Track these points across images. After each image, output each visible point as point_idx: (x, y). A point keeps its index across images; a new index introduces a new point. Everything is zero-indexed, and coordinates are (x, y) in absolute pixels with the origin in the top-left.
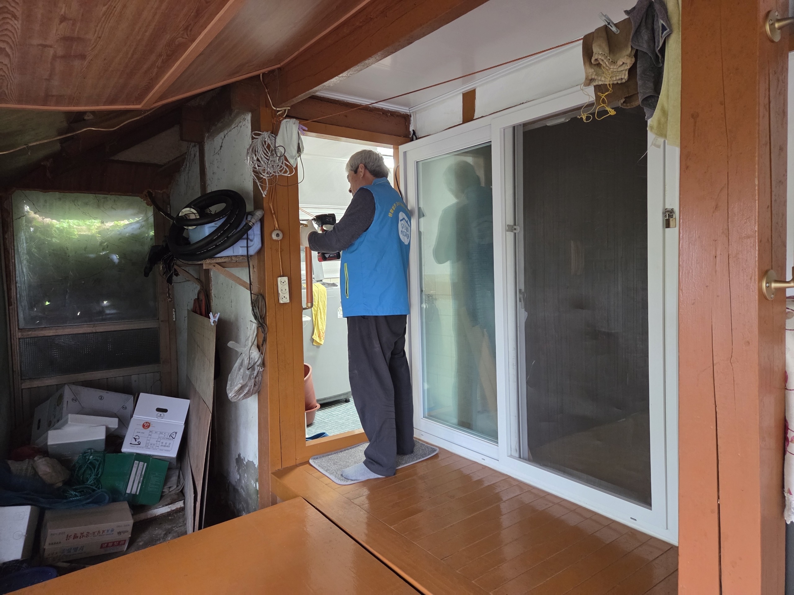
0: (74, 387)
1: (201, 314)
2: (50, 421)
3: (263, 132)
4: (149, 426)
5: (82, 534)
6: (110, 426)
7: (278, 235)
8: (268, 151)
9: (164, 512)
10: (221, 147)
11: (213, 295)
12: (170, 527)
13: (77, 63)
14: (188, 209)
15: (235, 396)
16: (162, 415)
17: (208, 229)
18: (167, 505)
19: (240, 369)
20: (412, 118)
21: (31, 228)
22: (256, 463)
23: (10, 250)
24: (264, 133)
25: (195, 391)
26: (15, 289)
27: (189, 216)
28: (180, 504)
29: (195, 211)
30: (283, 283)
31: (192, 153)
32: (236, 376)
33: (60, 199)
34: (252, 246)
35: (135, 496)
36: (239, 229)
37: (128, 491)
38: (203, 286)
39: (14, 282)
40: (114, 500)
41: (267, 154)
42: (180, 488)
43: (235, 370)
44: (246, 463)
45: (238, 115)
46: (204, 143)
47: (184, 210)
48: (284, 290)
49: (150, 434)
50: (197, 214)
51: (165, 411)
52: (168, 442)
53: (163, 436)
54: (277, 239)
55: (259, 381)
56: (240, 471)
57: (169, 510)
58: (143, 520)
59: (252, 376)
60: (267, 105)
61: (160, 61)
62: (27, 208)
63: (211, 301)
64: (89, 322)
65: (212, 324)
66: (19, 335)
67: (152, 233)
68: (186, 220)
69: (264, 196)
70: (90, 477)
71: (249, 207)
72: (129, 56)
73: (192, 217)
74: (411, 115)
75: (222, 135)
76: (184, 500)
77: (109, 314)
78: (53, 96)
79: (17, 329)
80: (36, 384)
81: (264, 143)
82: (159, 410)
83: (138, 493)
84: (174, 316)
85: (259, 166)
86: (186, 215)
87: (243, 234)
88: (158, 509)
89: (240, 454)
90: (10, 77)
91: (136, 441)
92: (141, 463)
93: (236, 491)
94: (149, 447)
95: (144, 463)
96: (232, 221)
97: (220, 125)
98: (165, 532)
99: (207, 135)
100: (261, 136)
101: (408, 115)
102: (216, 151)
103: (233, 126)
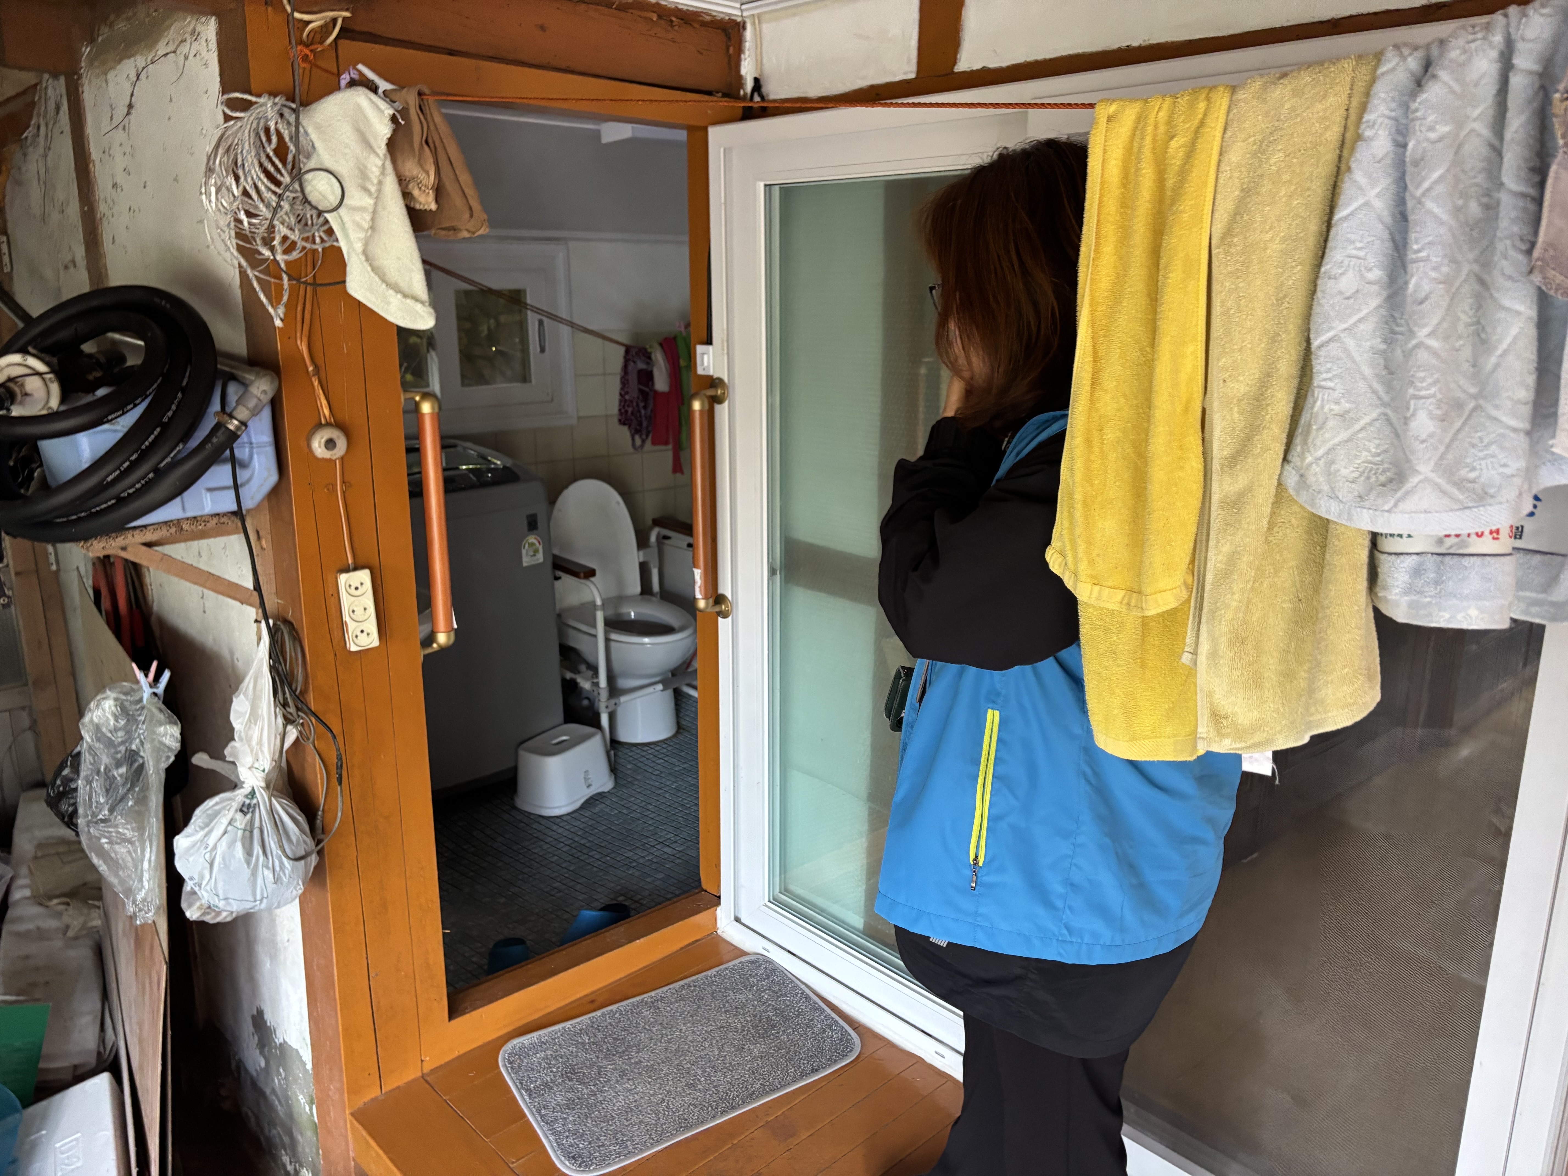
3: (259, 96)
7: (330, 444)
8: (280, 166)
10: (130, 106)
14: (16, 358)
17: (85, 443)
20: (748, 34)
22: (307, 1060)
24: (262, 100)
27: (22, 386)
29: (40, 367)
30: (357, 588)
31: (49, 93)
34: (250, 479)
36: (194, 443)
41: (279, 177)
44: (281, 1044)
46: (80, 77)
48: (359, 611)
50: (51, 376)
54: (328, 457)
56: (266, 1051)
60: (270, 1)
69: (278, 323)
71: (233, 339)
73: (36, 388)
74: (744, 23)
75: (128, 68)
81: (264, 139)
85: (249, 214)
86: (10, 380)
87: (217, 452)
89: (262, 1012)
93: (258, 1089)
96: (170, 414)
97: (121, 26)
99: (86, 51)
100: (254, 112)
101: (737, 24)
102: (118, 118)
103: (162, 48)
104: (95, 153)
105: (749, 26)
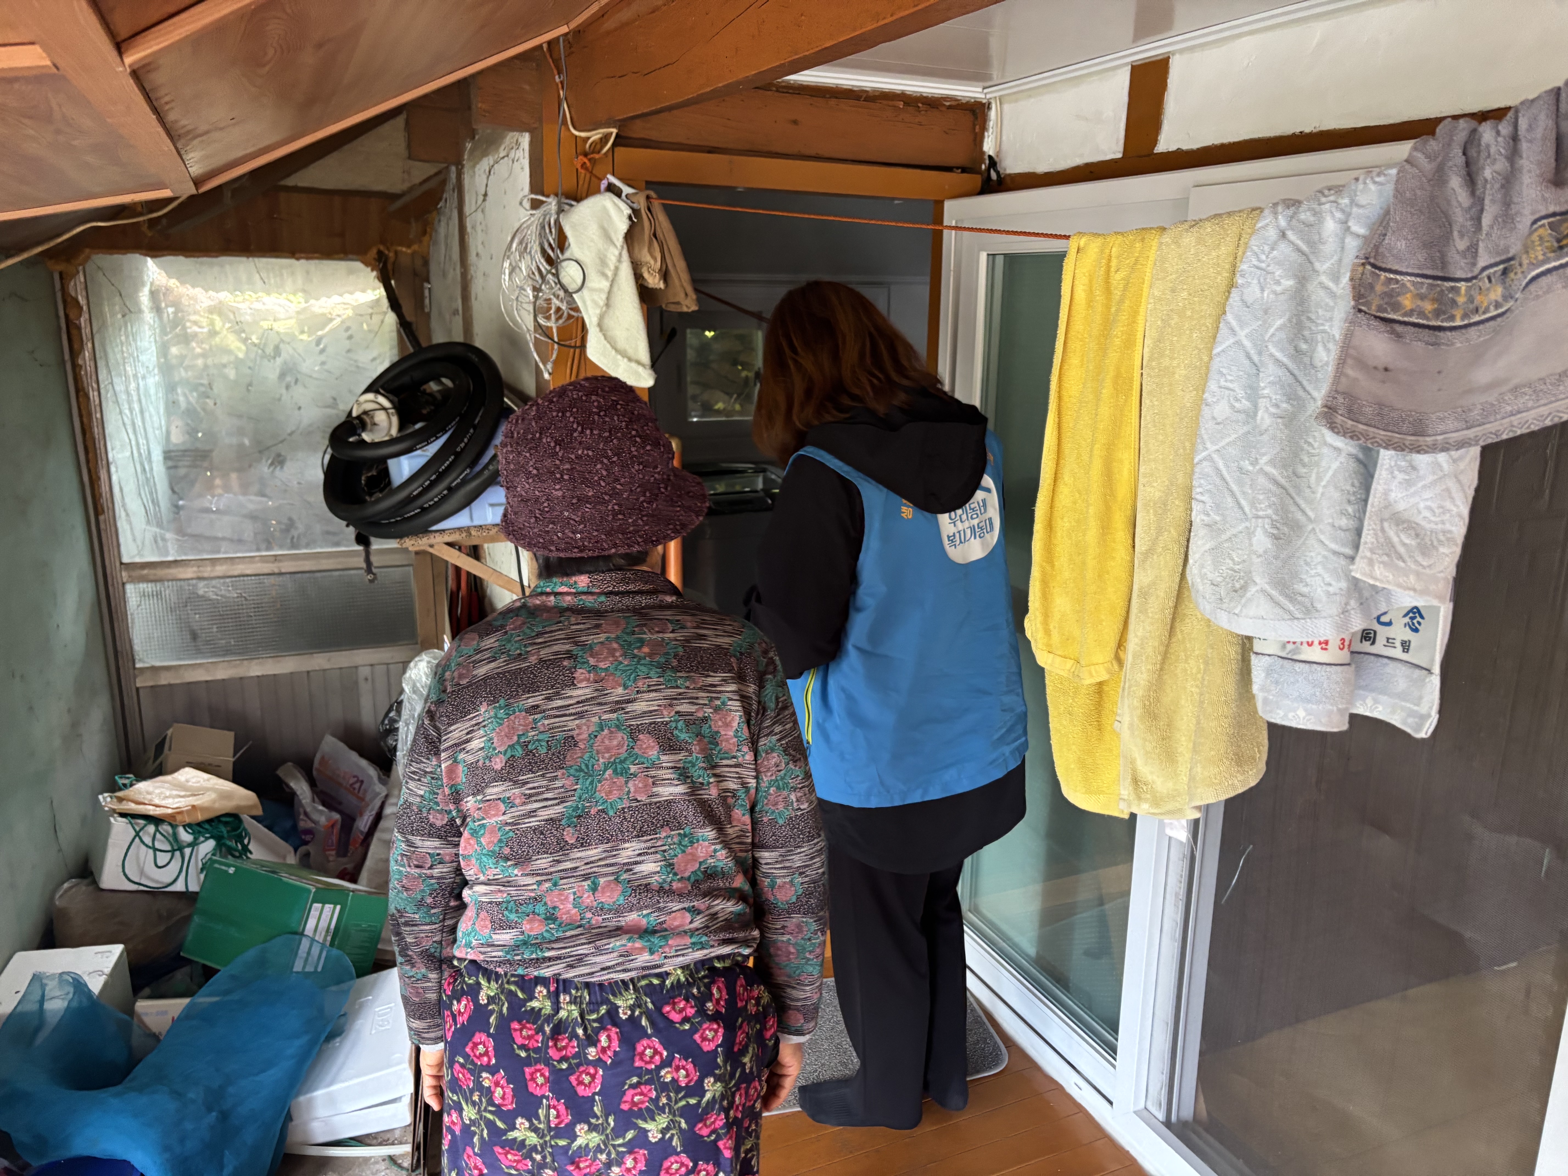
3: (548, 196)
14: (371, 396)
20: (993, 114)
23: (91, 392)
26: (107, 477)
27: (372, 417)
29: (386, 403)
46: (463, 165)
47: (363, 399)
50: (393, 411)
60: (561, 122)
64: (266, 551)
66: (124, 576)
74: (989, 104)
75: (486, 163)
77: (305, 534)
79: (118, 564)
80: (165, 678)
81: (547, 231)
92: (329, 907)
95: (336, 905)
96: (462, 445)
99: (469, 146)
100: (543, 210)
101: (983, 105)
102: (479, 203)
103: (502, 151)
104: (468, 227)
105: (993, 106)
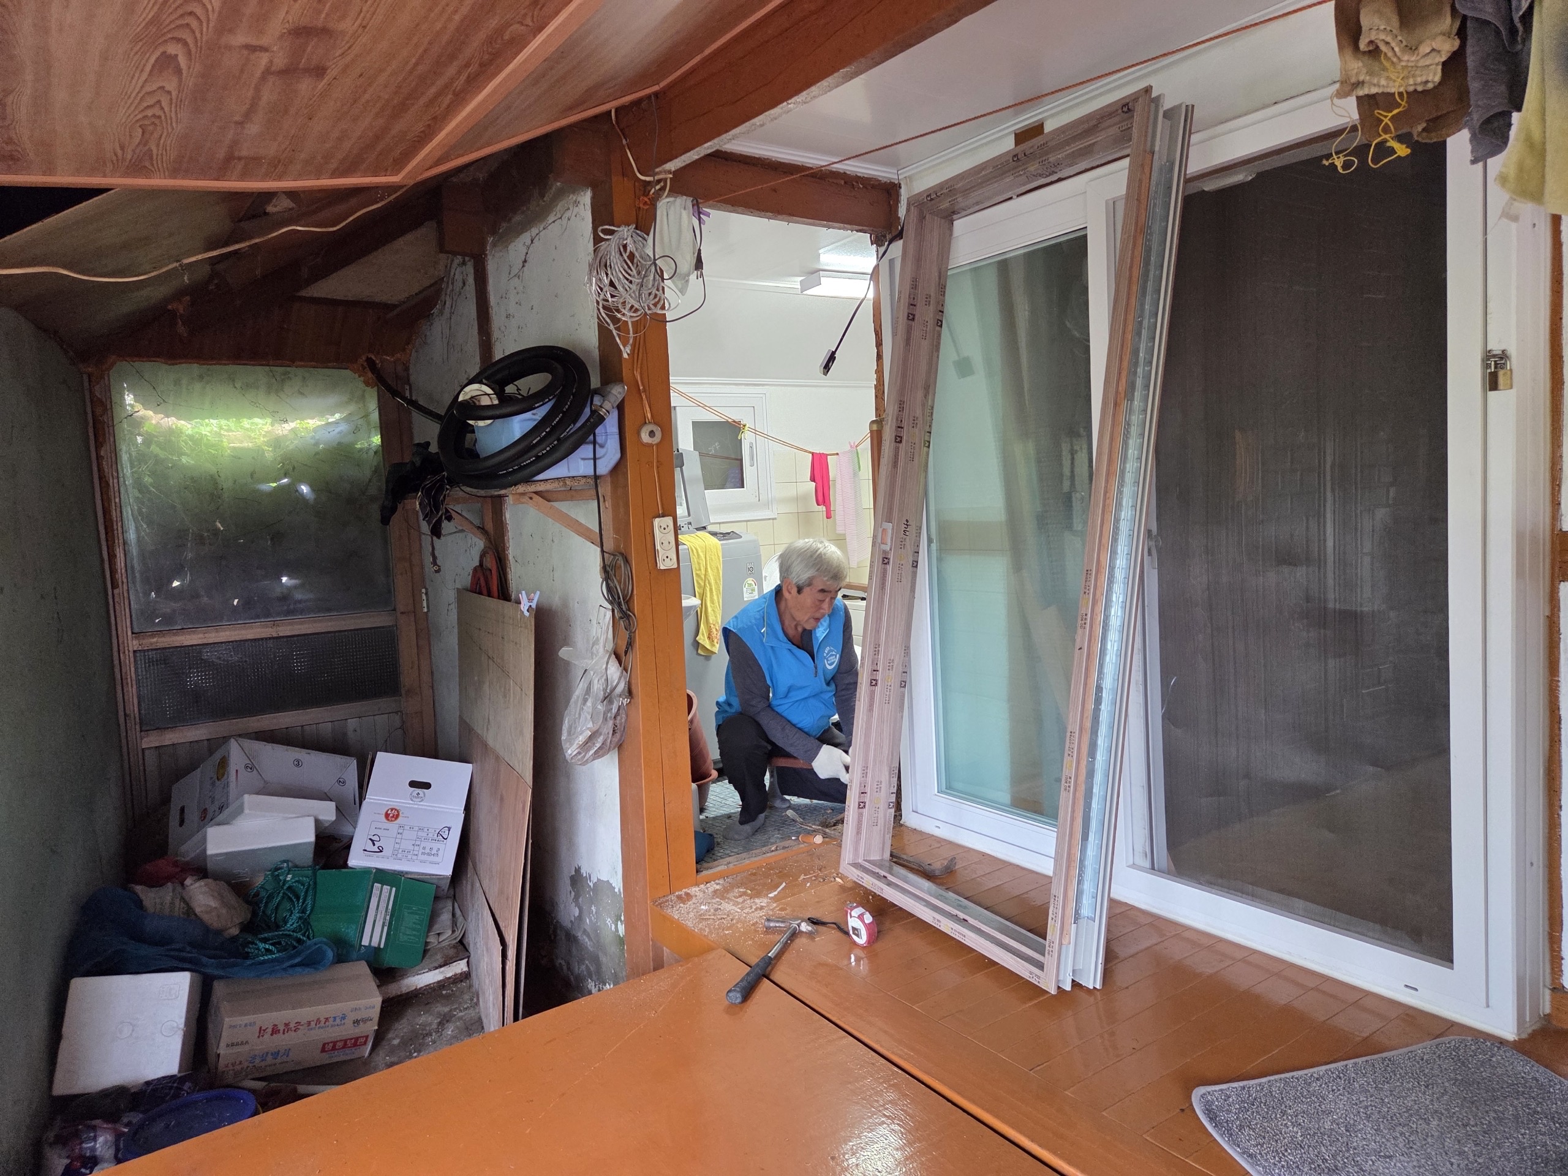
0: (248, 744)
1: (490, 595)
2: (205, 810)
3: (619, 227)
4: (397, 817)
5: (286, 1025)
6: (321, 817)
7: (652, 434)
8: (630, 265)
9: (432, 981)
10: (525, 261)
11: (511, 557)
12: (447, 1009)
13: (305, 86)
14: (475, 386)
15: (579, 753)
16: (421, 795)
17: (518, 426)
18: (436, 968)
19: (585, 701)
20: (902, 190)
21: (138, 438)
22: (618, 883)
23: (111, 481)
24: (621, 229)
25: (485, 745)
26: (122, 555)
28: (460, 967)
29: (489, 391)
30: (664, 529)
31: (456, 277)
32: (580, 714)
33: (201, 377)
34: (603, 456)
35: (377, 949)
36: (578, 424)
37: (365, 942)
38: (490, 542)
39: (121, 541)
40: (341, 958)
41: (629, 271)
42: (458, 934)
43: (576, 702)
44: (595, 884)
45: (560, 194)
46: (486, 255)
47: (467, 389)
48: (666, 543)
49: (400, 831)
50: (495, 396)
51: (427, 786)
52: (435, 846)
53: (424, 834)
54: (650, 442)
55: (621, 724)
56: (580, 900)
57: (440, 977)
58: (393, 998)
59: (609, 715)
60: (626, 171)
61: (463, 78)
62: (129, 399)
63: (508, 570)
64: (265, 618)
65: (527, 614)
66: (134, 644)
67: (377, 440)
68: (472, 409)
69: (625, 356)
70: (290, 916)
71: (595, 382)
72: (408, 67)
73: (485, 401)
74: (900, 183)
75: (526, 237)
76: (469, 957)
77: (300, 602)
78: (240, 159)
79: (129, 633)
80: (170, 738)
81: (622, 250)
82: (413, 784)
83: (382, 946)
84: (425, 604)
85: (612, 296)
86: (472, 397)
87: (588, 434)
88: (419, 976)
89: (579, 868)
90: (171, 118)
91: (374, 845)
92: (386, 888)
93: (571, 938)
94: (400, 856)
95: (392, 887)
96: (567, 407)
97: (518, 218)
98: (439, 1020)
99: (490, 239)
100: (617, 236)
101: (895, 184)
102: (515, 271)
103: (551, 218)
104: (493, 300)
105: (903, 186)
